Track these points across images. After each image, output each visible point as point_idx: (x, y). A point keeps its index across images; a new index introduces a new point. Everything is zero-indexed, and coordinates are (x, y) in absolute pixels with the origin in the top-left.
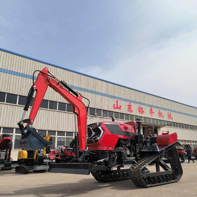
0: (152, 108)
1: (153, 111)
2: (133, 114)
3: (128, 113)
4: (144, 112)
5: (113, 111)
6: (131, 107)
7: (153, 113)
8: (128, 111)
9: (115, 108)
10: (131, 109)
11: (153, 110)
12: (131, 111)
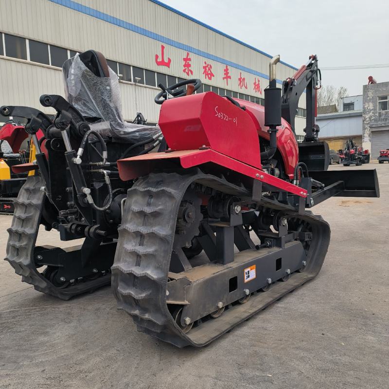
0: (229, 67)
1: (229, 75)
3: (183, 78)
4: (214, 76)
5: (154, 70)
8: (184, 71)
9: (158, 64)
10: (191, 69)
12: (190, 73)
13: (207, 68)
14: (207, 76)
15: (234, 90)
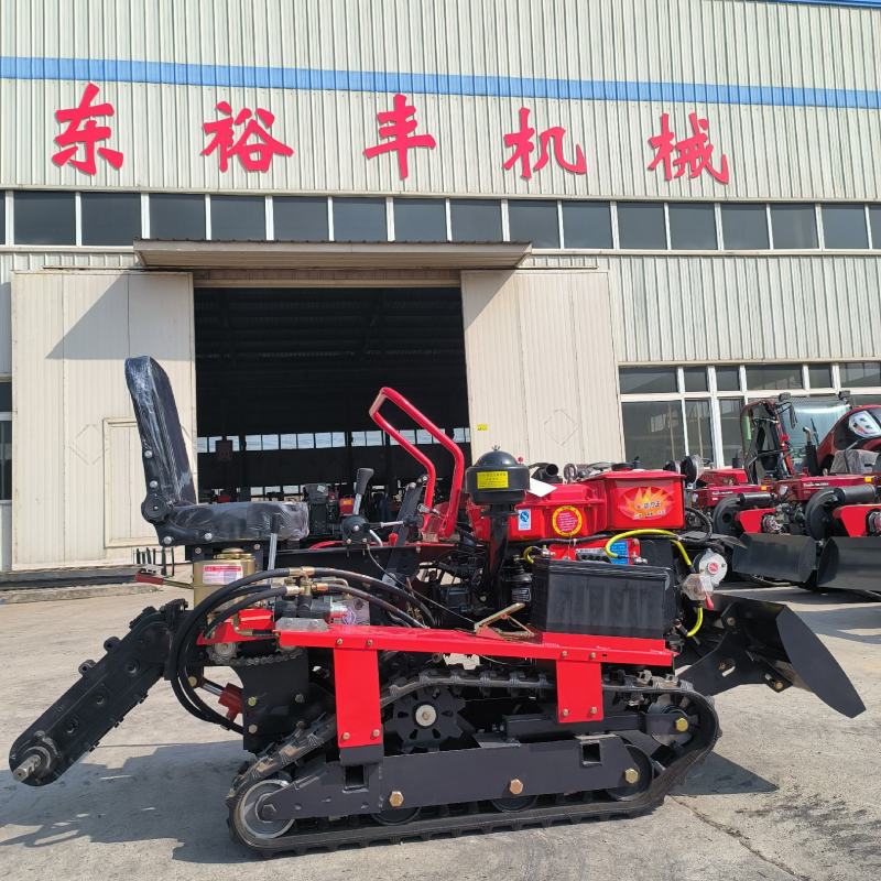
0: (414, 100)
1: (419, 131)
2: (127, 186)
3: (54, 185)
4: (286, 151)
6: (100, 122)
7: (427, 142)
8: (59, 160)
10: (110, 144)
11: (417, 116)
12: (99, 161)
13: (238, 131)
14: (234, 161)
15: (460, 192)
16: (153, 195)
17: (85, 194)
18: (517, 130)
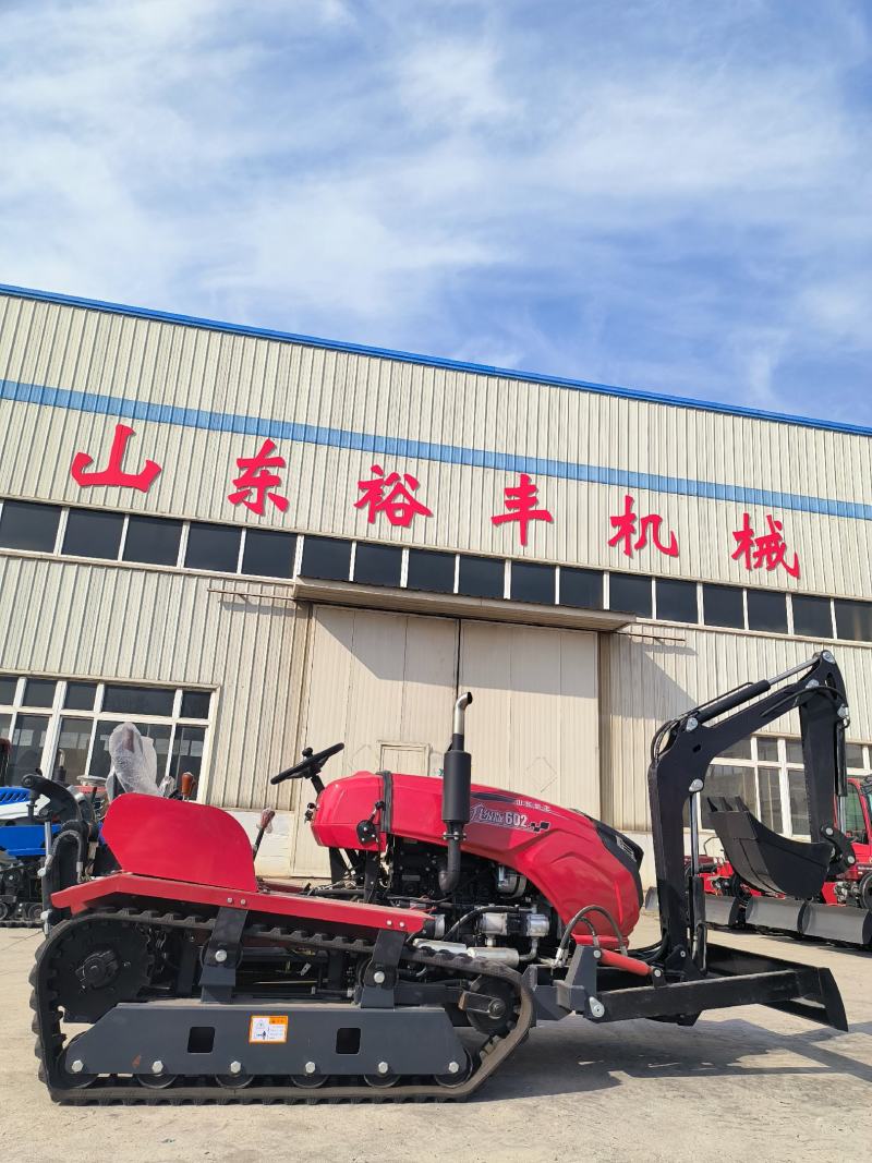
0: (538, 481)
1: (541, 506)
2: (289, 526)
3: (228, 519)
4: (426, 512)
5: (57, 499)
6: (273, 471)
7: (545, 516)
8: (236, 499)
9: (86, 481)
10: (280, 492)
11: (541, 496)
12: (269, 504)
13: (388, 490)
14: (382, 516)
15: (572, 562)
16: (308, 537)
17: (250, 530)
18: (623, 513)
